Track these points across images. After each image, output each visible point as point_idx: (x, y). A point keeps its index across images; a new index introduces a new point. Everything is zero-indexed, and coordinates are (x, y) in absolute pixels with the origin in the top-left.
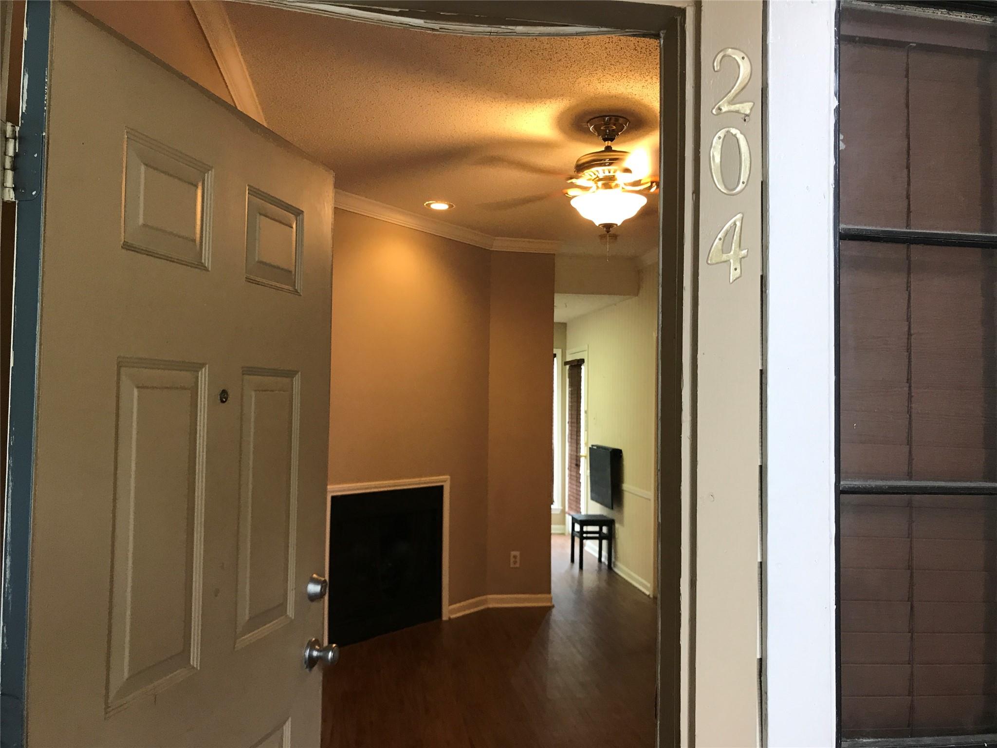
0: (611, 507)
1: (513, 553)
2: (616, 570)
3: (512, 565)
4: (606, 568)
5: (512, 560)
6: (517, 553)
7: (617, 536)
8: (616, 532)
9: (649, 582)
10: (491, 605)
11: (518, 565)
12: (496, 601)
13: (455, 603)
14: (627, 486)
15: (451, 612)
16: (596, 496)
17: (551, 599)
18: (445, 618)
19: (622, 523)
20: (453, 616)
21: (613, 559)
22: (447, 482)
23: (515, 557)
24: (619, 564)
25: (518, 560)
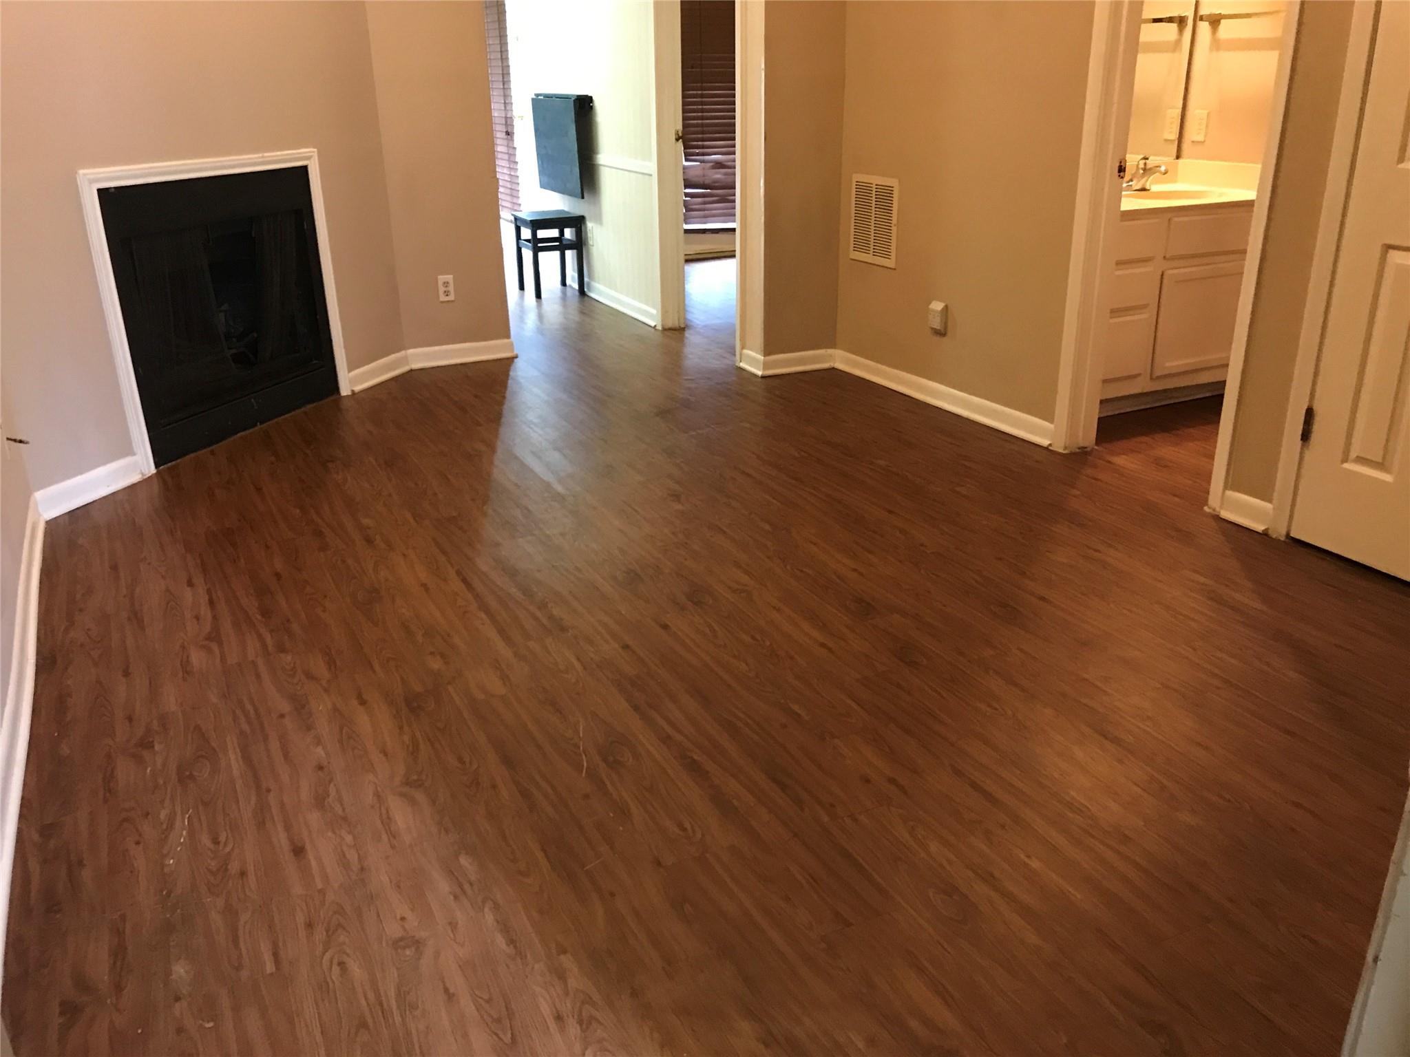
0: (580, 195)
1: (442, 278)
2: (592, 295)
3: (443, 298)
4: (577, 293)
5: (442, 289)
6: (449, 278)
7: (591, 242)
8: (589, 235)
9: (654, 307)
10: (417, 365)
11: (451, 297)
12: (422, 357)
13: (358, 367)
14: (605, 157)
15: (353, 381)
16: (550, 179)
17: (511, 346)
18: (345, 391)
19: (599, 219)
20: (358, 388)
21: (586, 279)
22: (312, 159)
23: (446, 284)
24: (596, 285)
25: (451, 288)
